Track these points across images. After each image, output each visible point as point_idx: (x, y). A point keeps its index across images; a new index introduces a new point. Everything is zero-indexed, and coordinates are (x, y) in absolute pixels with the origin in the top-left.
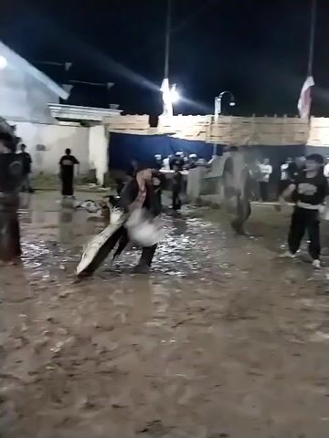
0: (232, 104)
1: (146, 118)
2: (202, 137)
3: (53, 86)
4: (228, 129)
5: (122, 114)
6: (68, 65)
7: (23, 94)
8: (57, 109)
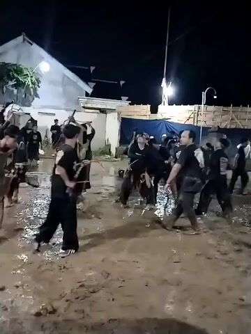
0: (215, 97)
1: (148, 107)
2: (190, 122)
3: (81, 84)
4: (211, 115)
5: (130, 104)
6: (92, 68)
7: (60, 89)
8: (83, 100)
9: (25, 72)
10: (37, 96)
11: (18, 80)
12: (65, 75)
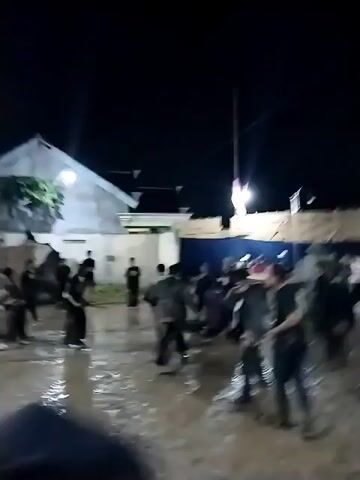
1: (217, 221)
3: (122, 196)
5: (193, 218)
6: (137, 173)
7: (93, 205)
8: (126, 218)
9: (42, 186)
10: (60, 216)
11: (32, 198)
12: (98, 186)
